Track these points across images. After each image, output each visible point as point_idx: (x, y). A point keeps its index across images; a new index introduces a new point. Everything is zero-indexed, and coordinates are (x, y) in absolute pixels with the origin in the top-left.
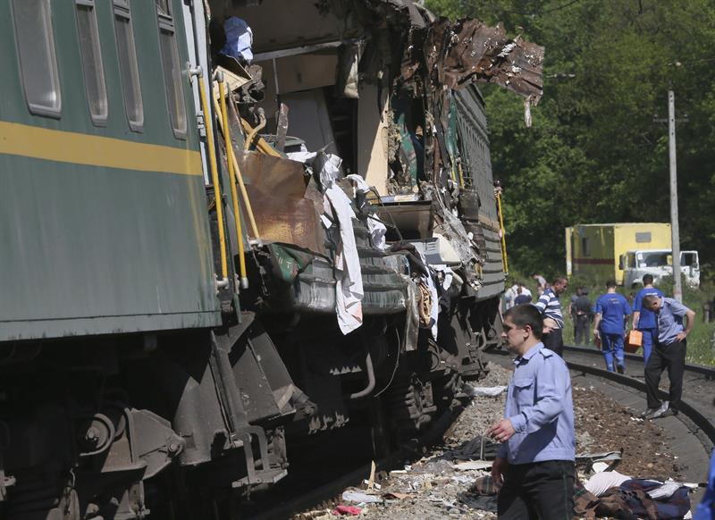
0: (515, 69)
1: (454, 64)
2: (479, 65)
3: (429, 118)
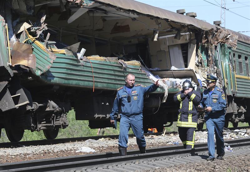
0: (230, 41)
1: (216, 40)
2: (221, 40)
3: (210, 52)
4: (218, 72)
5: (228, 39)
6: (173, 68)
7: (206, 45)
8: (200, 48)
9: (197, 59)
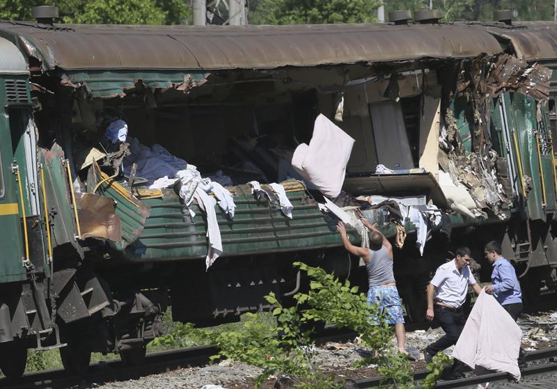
0: (532, 84)
1: (494, 81)
2: (508, 82)
3: (477, 114)
4: (499, 167)
5: (526, 78)
6: (381, 169)
7: (467, 94)
8: (452, 106)
9: (444, 133)
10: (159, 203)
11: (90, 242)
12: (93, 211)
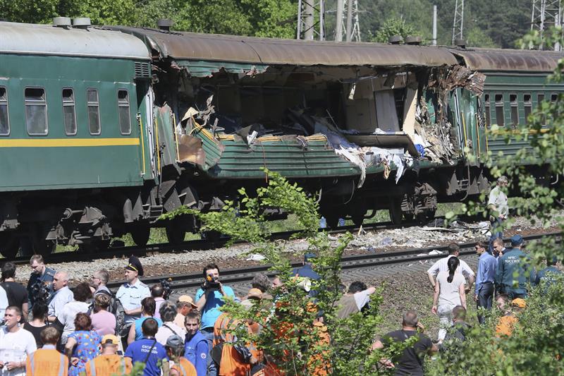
1: (451, 81)
3: (439, 101)
4: (451, 133)
6: (378, 131)
7: (434, 88)
8: (424, 94)
9: (419, 111)
10: (232, 143)
11: (185, 164)
12: (188, 146)
